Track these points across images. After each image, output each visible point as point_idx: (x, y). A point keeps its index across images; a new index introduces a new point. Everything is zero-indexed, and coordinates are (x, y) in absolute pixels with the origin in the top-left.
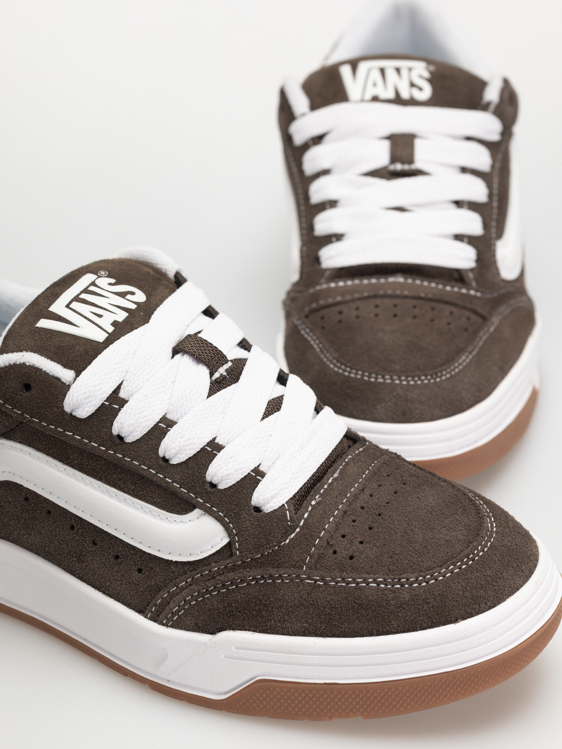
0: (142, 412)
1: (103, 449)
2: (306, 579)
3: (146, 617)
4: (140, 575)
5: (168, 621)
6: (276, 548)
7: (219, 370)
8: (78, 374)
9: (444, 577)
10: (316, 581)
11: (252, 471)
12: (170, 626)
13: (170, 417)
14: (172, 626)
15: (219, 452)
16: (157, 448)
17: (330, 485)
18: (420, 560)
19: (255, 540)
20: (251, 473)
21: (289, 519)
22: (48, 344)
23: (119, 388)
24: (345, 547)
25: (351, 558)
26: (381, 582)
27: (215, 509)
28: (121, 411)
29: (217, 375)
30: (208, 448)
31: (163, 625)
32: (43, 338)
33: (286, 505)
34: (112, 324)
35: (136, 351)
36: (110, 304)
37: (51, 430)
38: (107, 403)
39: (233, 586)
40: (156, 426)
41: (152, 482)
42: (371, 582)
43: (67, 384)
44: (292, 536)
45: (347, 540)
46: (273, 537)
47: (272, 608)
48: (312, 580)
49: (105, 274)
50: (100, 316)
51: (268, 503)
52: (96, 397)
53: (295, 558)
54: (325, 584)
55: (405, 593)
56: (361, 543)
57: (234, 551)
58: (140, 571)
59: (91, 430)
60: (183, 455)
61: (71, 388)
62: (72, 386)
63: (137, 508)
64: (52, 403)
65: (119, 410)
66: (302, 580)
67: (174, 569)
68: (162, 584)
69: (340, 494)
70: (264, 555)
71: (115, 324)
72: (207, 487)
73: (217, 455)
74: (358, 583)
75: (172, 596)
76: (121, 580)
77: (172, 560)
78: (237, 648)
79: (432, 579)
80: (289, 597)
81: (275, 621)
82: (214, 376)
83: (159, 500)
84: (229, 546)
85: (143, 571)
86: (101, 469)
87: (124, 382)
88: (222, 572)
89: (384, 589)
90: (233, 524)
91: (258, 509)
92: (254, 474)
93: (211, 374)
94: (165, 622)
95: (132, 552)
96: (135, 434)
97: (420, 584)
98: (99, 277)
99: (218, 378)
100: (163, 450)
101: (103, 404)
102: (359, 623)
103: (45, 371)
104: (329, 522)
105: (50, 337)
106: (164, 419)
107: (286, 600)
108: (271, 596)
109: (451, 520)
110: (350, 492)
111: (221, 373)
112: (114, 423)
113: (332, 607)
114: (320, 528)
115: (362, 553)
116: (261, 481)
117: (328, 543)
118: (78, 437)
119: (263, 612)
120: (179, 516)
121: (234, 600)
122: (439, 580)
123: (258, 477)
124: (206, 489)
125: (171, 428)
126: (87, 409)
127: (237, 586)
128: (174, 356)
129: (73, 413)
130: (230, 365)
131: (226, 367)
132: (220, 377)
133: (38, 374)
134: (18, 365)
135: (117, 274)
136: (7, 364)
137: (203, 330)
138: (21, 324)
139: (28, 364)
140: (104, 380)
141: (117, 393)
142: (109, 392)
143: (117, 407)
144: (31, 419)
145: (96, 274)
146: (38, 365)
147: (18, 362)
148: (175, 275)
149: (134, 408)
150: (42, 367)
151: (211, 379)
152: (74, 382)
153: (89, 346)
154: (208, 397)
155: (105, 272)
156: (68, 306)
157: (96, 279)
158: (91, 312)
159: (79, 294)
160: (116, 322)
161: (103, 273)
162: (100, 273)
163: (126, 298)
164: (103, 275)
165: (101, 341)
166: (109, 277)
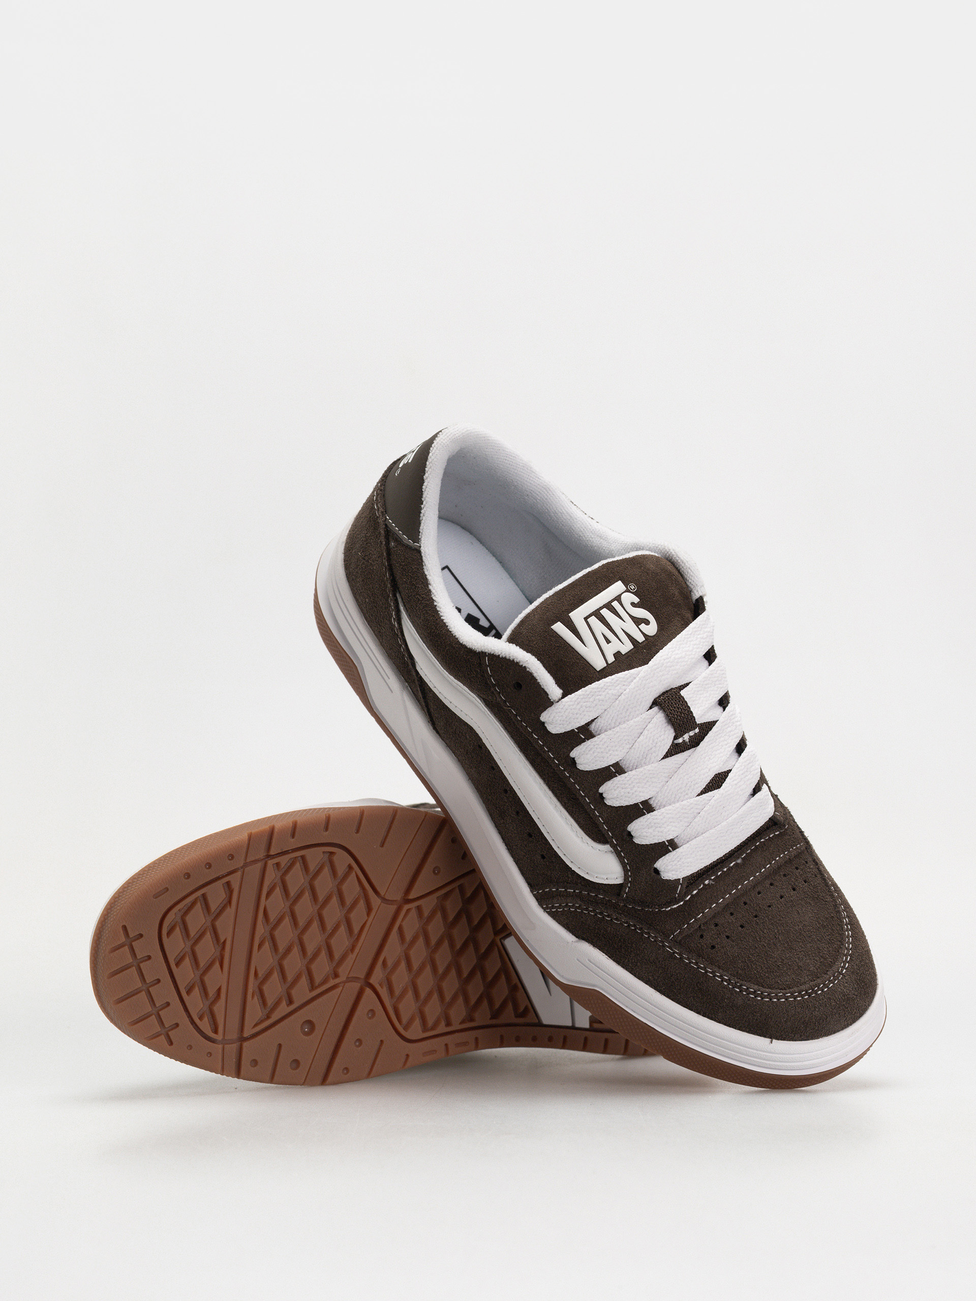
0: (602, 752)
1: (557, 762)
2: (668, 947)
3: (532, 891)
4: (542, 860)
5: (547, 908)
6: (657, 910)
7: (684, 736)
8: (564, 696)
9: (778, 1000)
10: (675, 952)
11: (667, 841)
12: (547, 912)
13: (622, 764)
14: (550, 914)
15: (648, 813)
16: (600, 785)
17: (730, 869)
18: (767, 975)
19: (643, 895)
20: (666, 842)
21: (678, 892)
22: (554, 652)
23: (593, 721)
24: (712, 936)
25: (713, 947)
26: (726, 981)
27: (623, 855)
28: (586, 742)
29: (680, 740)
30: (641, 806)
31: (542, 908)
32: (552, 645)
33: (681, 880)
34: (614, 655)
36: (622, 629)
37: (522, 726)
38: (576, 730)
39: (608, 918)
40: (608, 768)
41: (583, 807)
42: (718, 976)
43: (552, 700)
44: (675, 906)
45: (717, 930)
46: (658, 900)
47: (631, 951)
48: (672, 950)
49: (634, 589)
50: (608, 641)
51: (667, 872)
52: (570, 722)
53: (667, 926)
54: (681, 958)
55: (740, 998)
56: (728, 937)
57: (622, 892)
58: (543, 857)
59: (554, 744)
60: (617, 802)
61: (553, 706)
62: (555, 704)
63: (561, 816)
64: (532, 710)
65: (584, 741)
66: (664, 946)
67: (570, 876)
68: (555, 880)
69: (733, 883)
70: (644, 910)
71: (617, 655)
72: (625, 834)
73: (645, 814)
74: (707, 972)
75: (559, 894)
76: (526, 853)
77: (571, 868)
78: (589, 960)
79: (768, 998)
80: (648, 952)
81: (629, 961)
82: (677, 740)
83: (582, 822)
84: (620, 887)
85: (545, 860)
86: (548, 773)
87: (599, 718)
88: (605, 902)
89: (725, 987)
90: (631, 873)
91: (657, 872)
92: (667, 844)
93: (676, 738)
94: (544, 906)
95: (544, 841)
96: (587, 766)
97: (755, 997)
98: (627, 591)
99: (679, 744)
100: (604, 790)
101: (573, 730)
102: (693, 1000)
103: (539, 683)
104: (710, 908)
105: (558, 646)
106: (616, 765)
107: (645, 953)
108: (635, 943)
109: (813, 946)
110: (742, 885)
111: (684, 740)
112: (575, 749)
113: (678, 979)
114: (701, 911)
115: (723, 948)
116: (671, 852)
117: (700, 927)
118: (540, 743)
119: (623, 950)
120: (592, 841)
121: (604, 928)
122: (773, 1001)
123: (670, 848)
124: (623, 836)
125: (619, 775)
126: (558, 729)
127: (611, 920)
128: (651, 708)
129: (546, 725)
130: (697, 730)
131: (692, 733)
132: (682, 742)
133: (532, 682)
134: (519, 666)
135: (644, 592)
136: (511, 659)
137: (690, 683)
138: (541, 617)
139: (528, 670)
140: (583, 712)
141: (589, 725)
142: (583, 723)
143: (583, 737)
144: (510, 710)
145: (627, 587)
146: (535, 675)
147: (521, 664)
148: (697, 600)
149: (596, 746)
150: (538, 678)
151: (673, 742)
152: (558, 702)
153: (586, 670)
154: (662, 759)
155: (635, 587)
156: (586, 619)
157: (623, 593)
158: (602, 634)
159: (601, 608)
160: (619, 652)
161: (633, 587)
162: (630, 586)
163: (639, 626)
164: (632, 589)
165: (598, 670)
166: (635, 594)
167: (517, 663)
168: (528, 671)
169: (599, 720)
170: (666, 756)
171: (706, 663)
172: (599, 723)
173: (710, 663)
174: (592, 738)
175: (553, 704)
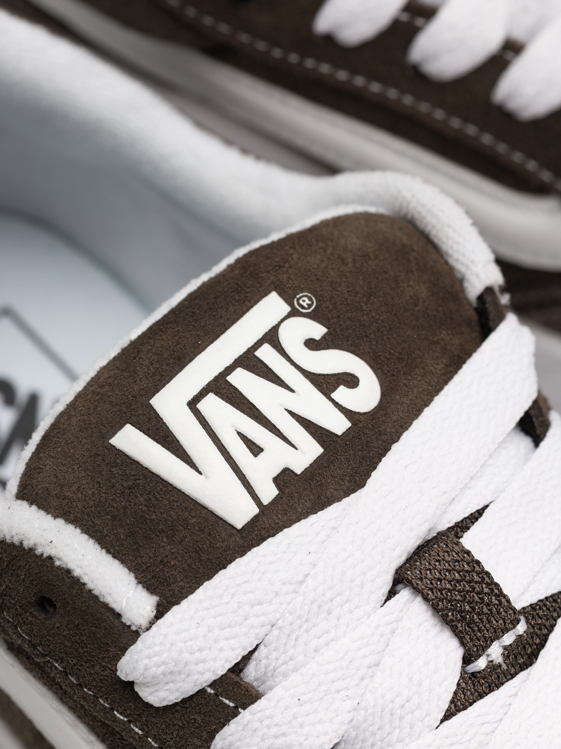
0: (283, 734)
7: (490, 651)
8: (162, 610)
22: (123, 504)
23: (247, 659)
28: (239, 717)
29: (481, 664)
32: (114, 486)
34: (276, 480)
35: (307, 576)
36: (289, 412)
38: (210, 691)
43: (134, 628)
49: (310, 306)
50: (256, 450)
52: (188, 676)
59: (167, 731)
61: (140, 641)
62: (144, 636)
64: (93, 656)
65: (235, 714)
71: (284, 478)
82: (472, 665)
87: (262, 647)
93: (467, 660)
98: (294, 313)
99: (481, 671)
101: (202, 692)
103: (91, 590)
105: (129, 487)
111: (490, 659)
112: (218, 737)
118: (137, 730)
126: (164, 693)
128: (392, 593)
129: (137, 689)
130: (521, 628)
131: (508, 639)
132: (487, 667)
133: (74, 591)
134: (36, 556)
135: (336, 308)
136: (16, 541)
137: (487, 506)
138: (84, 421)
139: (57, 563)
140: (216, 641)
141: (241, 671)
142: (222, 671)
143: (232, 704)
144: (48, 662)
145: (290, 303)
146: (77, 572)
147: (38, 552)
148: (481, 298)
149: (267, 722)
150: (85, 579)
151: (463, 672)
152: (148, 629)
153: (210, 534)
154: (442, 721)
155: (310, 299)
156: (193, 404)
157: (283, 320)
158: (239, 434)
159: (229, 370)
160: (286, 472)
161: (305, 302)
162: (298, 300)
163: (333, 396)
164: (303, 307)
165: (239, 526)
166: (314, 316)
167: (31, 550)
168: (59, 568)
169: (262, 652)
170: (448, 716)
171: (526, 442)
172: (264, 662)
173: (537, 440)
174: (253, 703)
175: (140, 635)
